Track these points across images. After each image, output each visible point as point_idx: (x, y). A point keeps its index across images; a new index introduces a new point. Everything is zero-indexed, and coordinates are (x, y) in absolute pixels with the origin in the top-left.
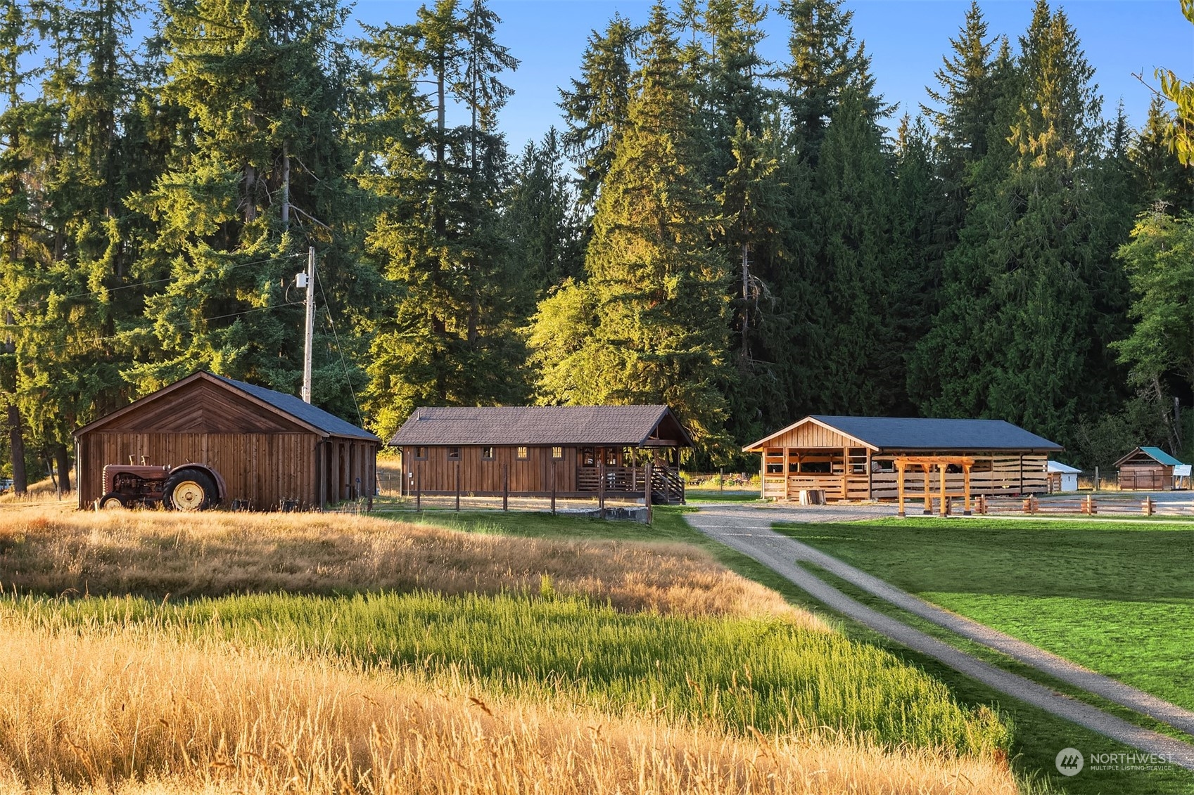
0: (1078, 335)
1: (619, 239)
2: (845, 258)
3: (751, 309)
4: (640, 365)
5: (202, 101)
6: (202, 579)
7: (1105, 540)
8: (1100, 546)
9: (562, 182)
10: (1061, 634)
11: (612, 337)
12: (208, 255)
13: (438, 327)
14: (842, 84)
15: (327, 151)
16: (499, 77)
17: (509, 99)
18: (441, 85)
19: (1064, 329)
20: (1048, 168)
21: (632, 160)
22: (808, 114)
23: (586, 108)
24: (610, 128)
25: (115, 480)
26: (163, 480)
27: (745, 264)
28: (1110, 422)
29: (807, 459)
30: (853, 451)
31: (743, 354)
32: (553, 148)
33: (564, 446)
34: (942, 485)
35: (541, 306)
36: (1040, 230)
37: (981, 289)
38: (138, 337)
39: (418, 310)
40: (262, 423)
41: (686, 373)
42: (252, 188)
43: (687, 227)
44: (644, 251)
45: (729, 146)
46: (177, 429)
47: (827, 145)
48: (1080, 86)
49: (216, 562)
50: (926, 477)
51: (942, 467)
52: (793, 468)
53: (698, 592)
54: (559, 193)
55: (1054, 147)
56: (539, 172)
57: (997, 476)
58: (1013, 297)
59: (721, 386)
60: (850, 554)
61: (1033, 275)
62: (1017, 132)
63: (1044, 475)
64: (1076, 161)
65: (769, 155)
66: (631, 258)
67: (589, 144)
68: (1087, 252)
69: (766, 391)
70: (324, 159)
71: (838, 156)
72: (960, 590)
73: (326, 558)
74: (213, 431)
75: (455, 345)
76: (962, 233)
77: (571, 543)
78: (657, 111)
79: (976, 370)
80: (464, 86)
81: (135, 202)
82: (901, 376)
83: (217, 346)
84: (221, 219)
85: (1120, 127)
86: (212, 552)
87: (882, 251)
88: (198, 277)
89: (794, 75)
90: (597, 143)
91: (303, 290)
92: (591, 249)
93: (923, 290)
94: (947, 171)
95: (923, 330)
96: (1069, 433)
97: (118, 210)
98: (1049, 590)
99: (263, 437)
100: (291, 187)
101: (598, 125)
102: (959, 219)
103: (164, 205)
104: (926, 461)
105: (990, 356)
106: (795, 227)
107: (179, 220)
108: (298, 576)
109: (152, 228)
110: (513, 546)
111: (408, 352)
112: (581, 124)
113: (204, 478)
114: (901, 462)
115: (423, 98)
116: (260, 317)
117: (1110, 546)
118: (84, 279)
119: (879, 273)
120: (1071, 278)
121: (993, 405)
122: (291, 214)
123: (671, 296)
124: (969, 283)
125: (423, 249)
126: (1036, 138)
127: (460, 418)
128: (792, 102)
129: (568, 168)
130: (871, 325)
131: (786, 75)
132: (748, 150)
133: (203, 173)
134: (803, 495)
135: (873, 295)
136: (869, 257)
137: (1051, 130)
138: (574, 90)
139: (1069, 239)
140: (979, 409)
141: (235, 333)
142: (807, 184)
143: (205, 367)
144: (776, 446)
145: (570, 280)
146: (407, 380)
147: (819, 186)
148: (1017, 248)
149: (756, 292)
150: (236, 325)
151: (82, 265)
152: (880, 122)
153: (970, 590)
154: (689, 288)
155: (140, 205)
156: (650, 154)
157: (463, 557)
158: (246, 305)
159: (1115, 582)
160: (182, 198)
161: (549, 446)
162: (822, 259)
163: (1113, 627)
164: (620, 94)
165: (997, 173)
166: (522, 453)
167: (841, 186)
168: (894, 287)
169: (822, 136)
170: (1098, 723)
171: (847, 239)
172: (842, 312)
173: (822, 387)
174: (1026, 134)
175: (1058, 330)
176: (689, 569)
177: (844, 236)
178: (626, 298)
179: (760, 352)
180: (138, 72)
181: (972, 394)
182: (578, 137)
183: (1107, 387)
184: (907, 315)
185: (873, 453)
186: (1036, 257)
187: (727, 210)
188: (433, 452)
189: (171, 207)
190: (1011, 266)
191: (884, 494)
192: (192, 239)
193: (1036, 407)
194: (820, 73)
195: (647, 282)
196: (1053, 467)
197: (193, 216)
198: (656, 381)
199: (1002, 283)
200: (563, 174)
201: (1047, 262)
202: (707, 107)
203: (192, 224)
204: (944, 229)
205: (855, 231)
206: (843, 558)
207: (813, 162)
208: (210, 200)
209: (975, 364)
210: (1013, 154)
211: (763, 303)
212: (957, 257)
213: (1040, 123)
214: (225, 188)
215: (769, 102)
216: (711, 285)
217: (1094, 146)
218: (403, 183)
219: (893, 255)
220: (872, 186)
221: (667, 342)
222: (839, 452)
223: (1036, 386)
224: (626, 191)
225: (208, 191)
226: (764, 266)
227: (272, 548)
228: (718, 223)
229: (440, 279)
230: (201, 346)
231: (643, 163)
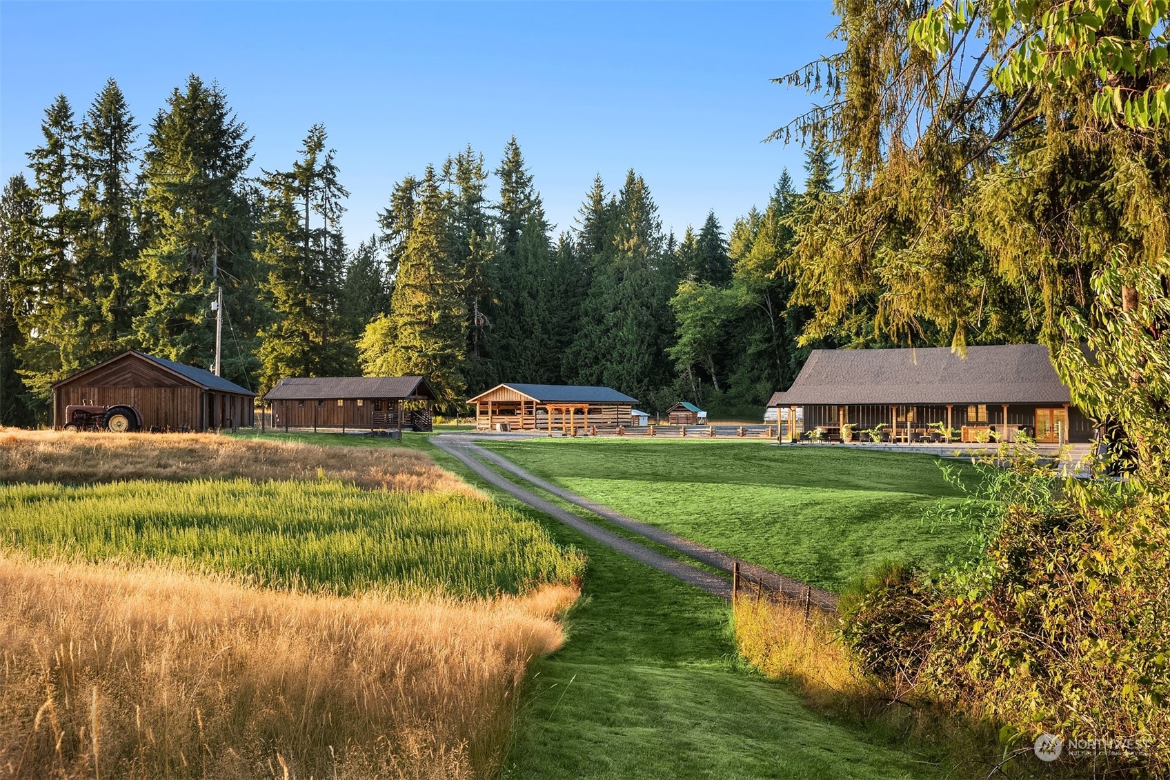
0: (649, 345)
1: (408, 291)
2: (529, 304)
3: (479, 331)
4: (419, 360)
5: (167, 209)
6: (105, 473)
7: (658, 448)
8: (655, 451)
9: (379, 263)
10: (627, 500)
11: (404, 345)
12: (169, 295)
13: (305, 336)
14: (528, 213)
15: (239, 238)
16: (339, 201)
17: (344, 213)
18: (307, 205)
19: (642, 342)
20: (634, 257)
21: (414, 249)
22: (511, 228)
23: (391, 223)
24: (404, 233)
25: (73, 414)
26: (103, 415)
27: (476, 307)
28: (665, 390)
29: (502, 407)
30: (526, 403)
31: (475, 354)
32: (374, 244)
33: (364, 399)
34: (572, 421)
35: (368, 327)
36: (630, 290)
37: (600, 320)
38: (129, 341)
39: (294, 328)
40: (167, 381)
41: (443, 364)
42: (195, 258)
43: (445, 285)
44: (421, 298)
45: (468, 244)
46: (116, 384)
47: (520, 244)
48: (651, 216)
49: (117, 462)
50: (564, 416)
51: (572, 410)
52: (494, 412)
53: (415, 478)
54: (377, 269)
55: (637, 246)
56: (366, 257)
57: (604, 417)
58: (616, 325)
59: (462, 371)
60: (513, 456)
61: (626, 314)
62: (618, 238)
63: (630, 416)
64: (649, 254)
65: (489, 249)
66: (415, 302)
67: (393, 242)
68: (654, 301)
69: (488, 375)
70: (237, 243)
71: (525, 250)
72: (572, 476)
73: (189, 459)
74: (138, 386)
75: (315, 348)
76: (590, 292)
77: (346, 450)
78: (428, 223)
79: (597, 363)
80: (321, 206)
81: (127, 265)
82: (558, 367)
83: (173, 346)
84: (177, 274)
85: (672, 238)
86: (116, 455)
87: (548, 301)
88: (163, 307)
89: (502, 208)
90: (398, 242)
91: (216, 311)
92: (394, 298)
93: (570, 321)
94: (581, 259)
95: (570, 342)
96: (645, 396)
97: (119, 270)
98: (624, 476)
99: (168, 390)
100: (219, 258)
101: (397, 232)
102: (589, 285)
103: (144, 267)
104: (563, 407)
105: (604, 356)
106: (503, 287)
107: (153, 275)
108: (168, 470)
109: (139, 280)
110: (309, 451)
111: (288, 351)
112: (389, 231)
113: (129, 413)
114: (549, 407)
115: (297, 212)
116: (199, 329)
117: (661, 451)
118: (99, 308)
119: (547, 312)
120: (646, 316)
121: (605, 382)
122: (218, 272)
123: (435, 322)
124: (593, 318)
125: (296, 295)
126: (628, 242)
127: (306, 384)
128: (501, 222)
129: (382, 255)
130: (543, 340)
131: (498, 207)
132: (477, 246)
133: (166, 249)
134: (498, 426)
135: (543, 324)
136: (542, 304)
137: (635, 238)
138: (385, 214)
139: (645, 295)
140: (599, 382)
141: (184, 338)
142: (509, 265)
143: (167, 357)
144: (485, 400)
145: (382, 314)
146: (288, 365)
147: (516, 266)
148: (618, 299)
149: (482, 322)
150: (185, 334)
151: (98, 300)
152: (548, 234)
153: (578, 475)
154: (445, 318)
155: (130, 266)
156: (425, 246)
157: (276, 458)
158: (191, 324)
159: (661, 470)
160: (154, 263)
161: (355, 400)
162: (518, 305)
163: (658, 495)
164: (410, 216)
165: (608, 260)
166: (340, 403)
167: (527, 266)
168: (555, 320)
169: (517, 240)
170: (644, 555)
171: (531, 295)
172: (528, 333)
173: (517, 372)
174: (623, 240)
175: (639, 342)
176: (413, 465)
177: (529, 293)
178: (411, 324)
179: (484, 354)
180: (132, 193)
181: (595, 375)
182: (388, 238)
183: (664, 373)
184: (561, 335)
185: (537, 404)
186: (628, 304)
187: (466, 277)
188: (289, 403)
189: (148, 268)
190: (615, 309)
191: (543, 426)
192: (161, 286)
193: (628, 383)
194: (517, 208)
195: (422, 316)
196: (635, 413)
197: (160, 273)
198: (427, 368)
199: (610, 318)
200: (379, 258)
201: (633, 307)
202: (456, 224)
203: (159, 277)
204: (581, 289)
205: (534, 290)
206: (508, 458)
207: (513, 253)
208: (170, 264)
209: (596, 360)
210: (615, 250)
211: (486, 327)
212: (588, 304)
213: (630, 234)
214: (178, 257)
215: (490, 222)
216: (456, 317)
217: (657, 247)
218: (286, 259)
219: (554, 303)
220: (543, 266)
221: (433, 347)
222: (519, 403)
223: (628, 372)
224: (412, 266)
225: (169, 259)
226: (486, 307)
227: (156, 453)
228: (462, 284)
229: (307, 312)
230: (165, 345)
231: (420, 251)
